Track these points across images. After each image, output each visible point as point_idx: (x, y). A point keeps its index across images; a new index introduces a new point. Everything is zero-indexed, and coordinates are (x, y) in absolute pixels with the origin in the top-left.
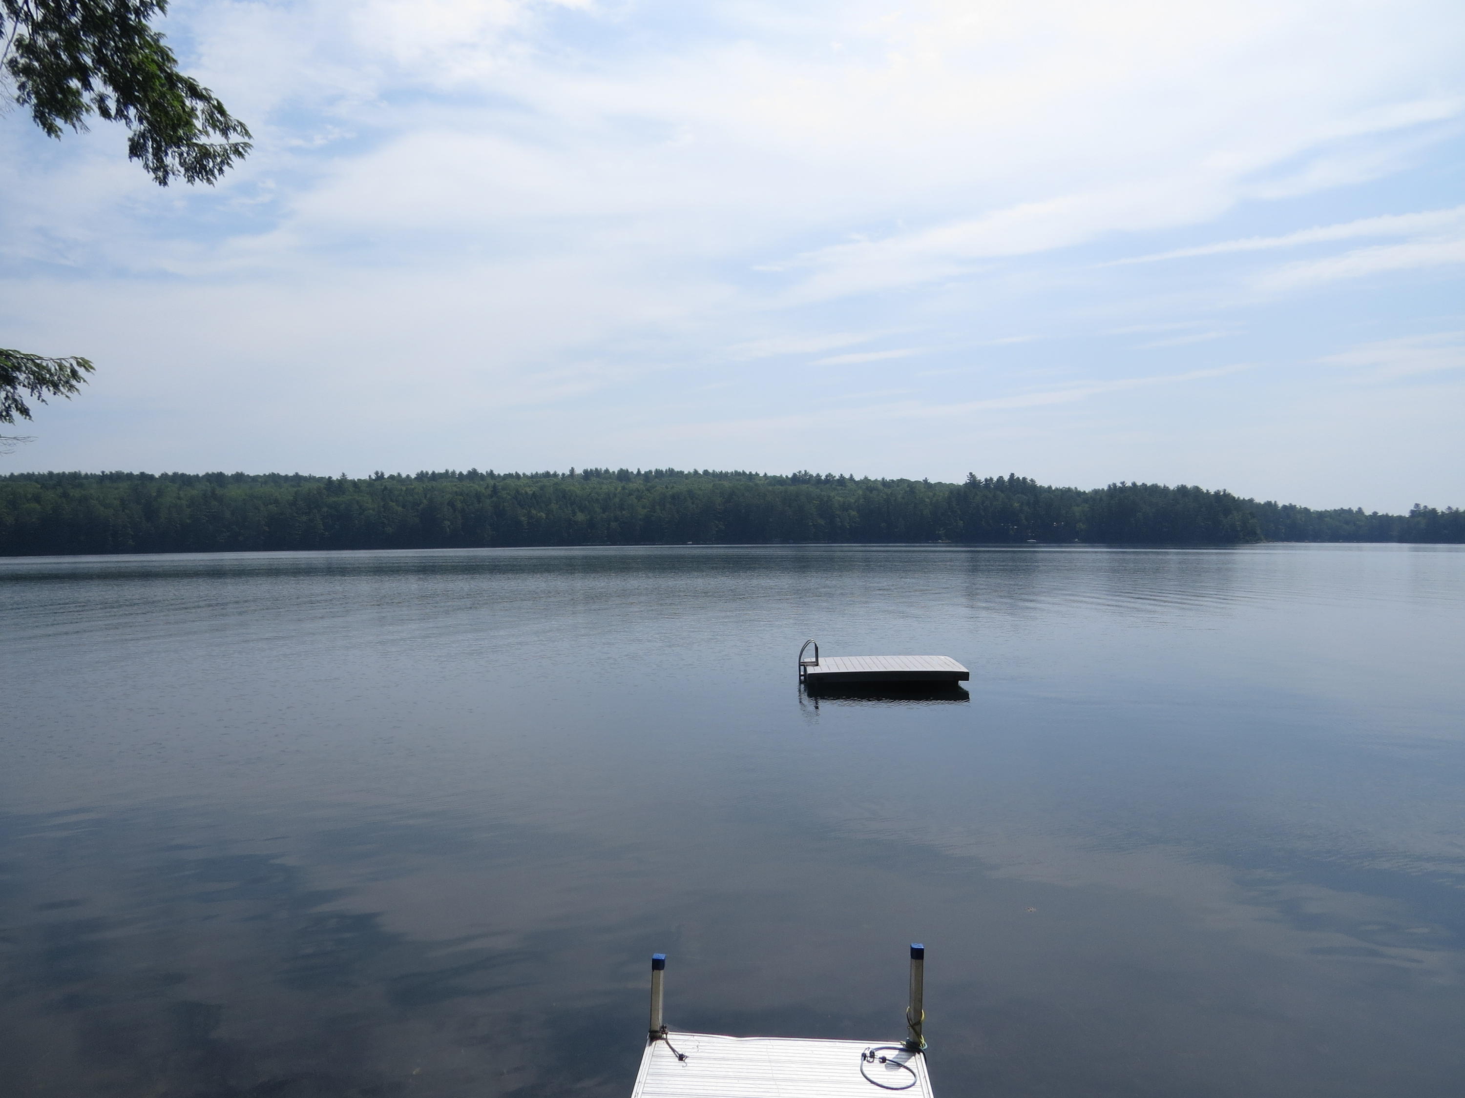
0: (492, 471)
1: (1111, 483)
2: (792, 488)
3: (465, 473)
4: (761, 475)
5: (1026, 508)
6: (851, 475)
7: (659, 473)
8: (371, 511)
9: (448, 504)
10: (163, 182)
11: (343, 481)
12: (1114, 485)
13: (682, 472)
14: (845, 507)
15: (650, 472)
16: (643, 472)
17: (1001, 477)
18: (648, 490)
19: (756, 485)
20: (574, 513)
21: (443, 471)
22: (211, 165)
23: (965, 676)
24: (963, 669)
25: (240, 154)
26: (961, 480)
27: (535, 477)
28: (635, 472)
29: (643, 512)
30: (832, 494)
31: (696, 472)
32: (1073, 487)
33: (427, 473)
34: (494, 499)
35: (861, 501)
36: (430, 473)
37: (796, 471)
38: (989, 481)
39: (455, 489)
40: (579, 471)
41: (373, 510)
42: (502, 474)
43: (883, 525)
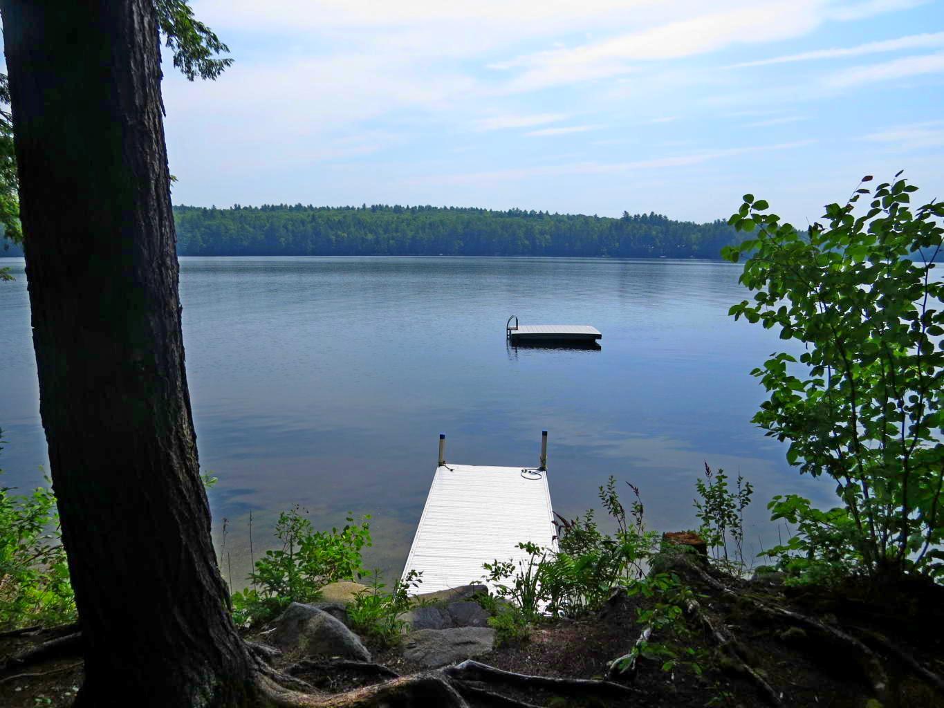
0: (311, 205)
1: (716, 220)
2: (507, 219)
3: (293, 206)
4: (488, 210)
5: (660, 235)
6: (547, 212)
7: (421, 208)
8: (233, 231)
9: (283, 227)
10: (192, 79)
11: (214, 210)
12: (719, 220)
13: (436, 208)
14: (542, 233)
15: (416, 207)
16: (410, 207)
17: (645, 214)
18: (414, 220)
19: (485, 217)
20: (366, 234)
21: (279, 204)
22: (214, 70)
23: (599, 337)
24: (599, 333)
25: (228, 64)
26: (619, 216)
27: (340, 210)
28: (406, 207)
29: (410, 234)
30: (534, 224)
31: (445, 208)
33: (269, 206)
34: (314, 224)
35: (553, 229)
36: (271, 206)
37: (511, 208)
38: (637, 217)
39: (287, 217)
40: (369, 206)
41: (234, 229)
42: (318, 207)
43: (567, 244)
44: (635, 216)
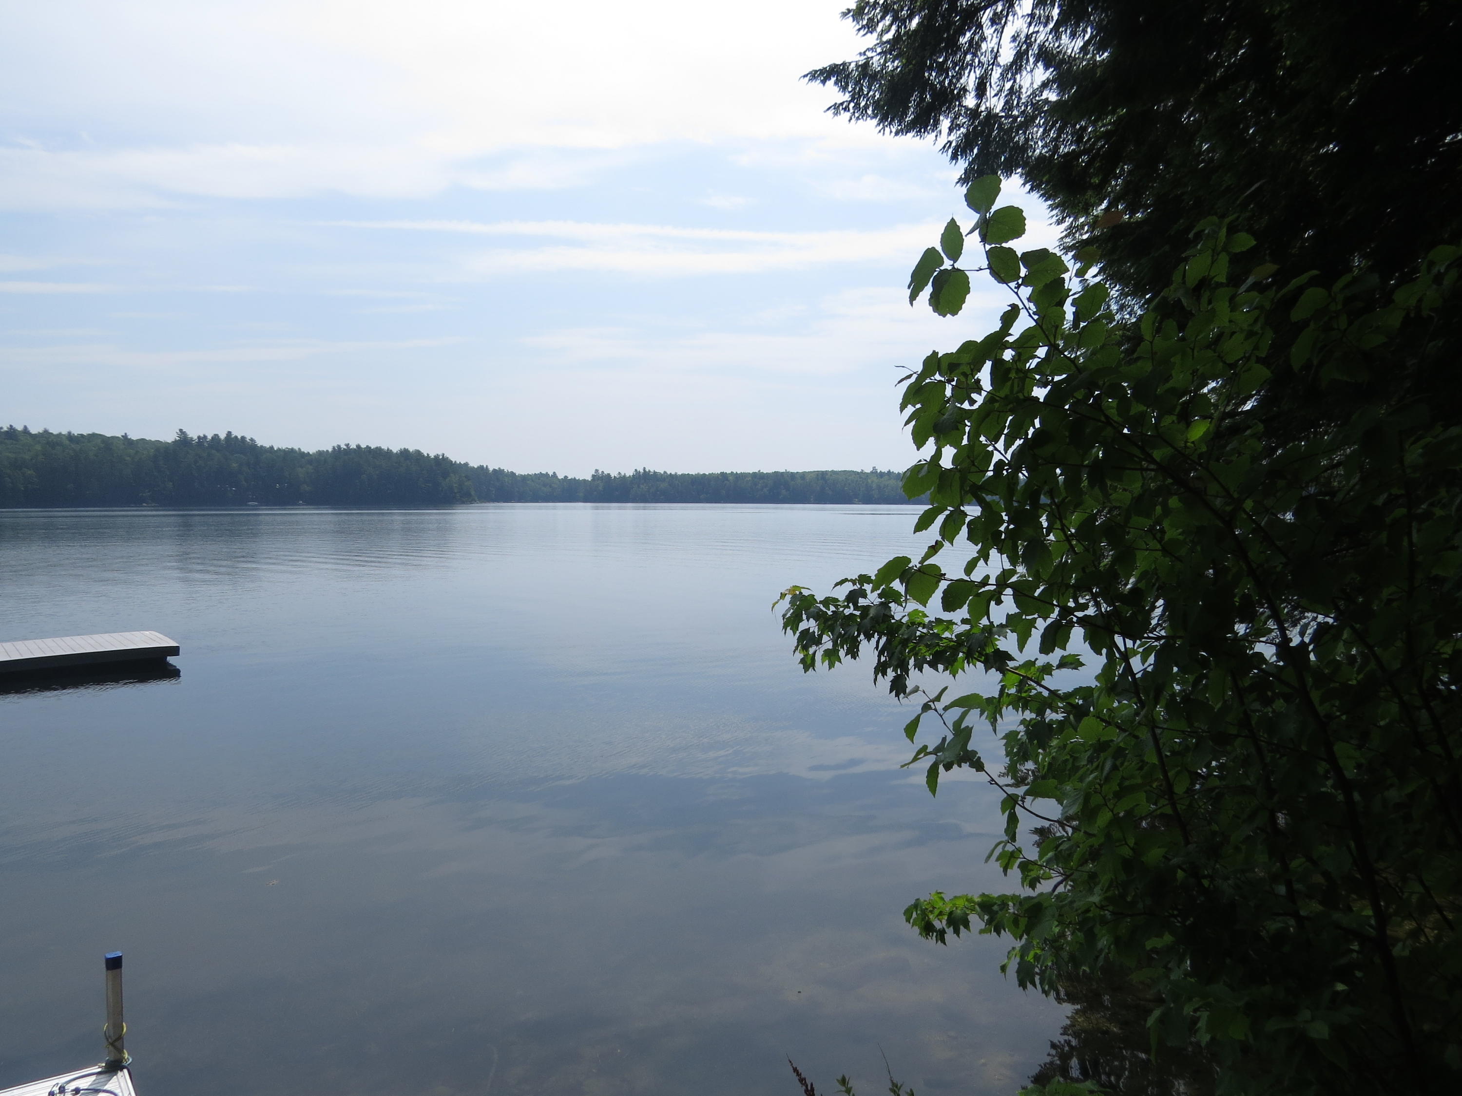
1: (335, 445)
5: (245, 469)
12: (339, 446)
14: (17, 465)
17: (216, 435)
23: (174, 651)
24: (173, 644)
32: (296, 448)
35: (40, 458)
38: (202, 439)
43: (69, 485)
44: (199, 437)
